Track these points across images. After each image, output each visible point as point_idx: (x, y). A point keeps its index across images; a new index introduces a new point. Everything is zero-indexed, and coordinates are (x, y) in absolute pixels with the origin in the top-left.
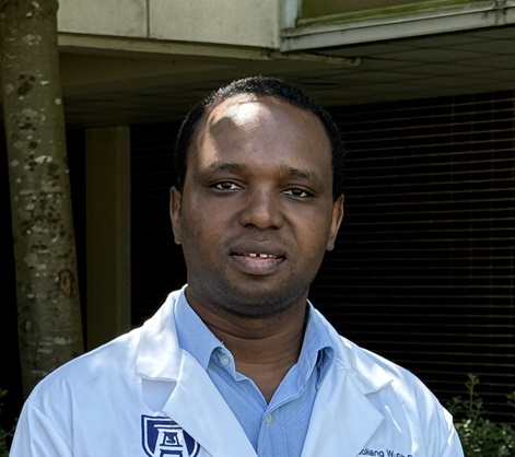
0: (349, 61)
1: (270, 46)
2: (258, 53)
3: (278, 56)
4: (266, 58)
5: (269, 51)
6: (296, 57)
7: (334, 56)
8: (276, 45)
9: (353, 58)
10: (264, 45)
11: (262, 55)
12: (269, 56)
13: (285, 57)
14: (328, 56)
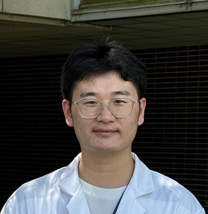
0: (107, 28)
1: (66, 19)
2: (59, 22)
3: (70, 24)
4: (63, 25)
5: (65, 21)
6: (79, 25)
7: (99, 25)
8: (69, 18)
9: (109, 26)
10: (62, 18)
11: (61, 23)
12: (65, 24)
13: (73, 25)
14: (96, 25)
